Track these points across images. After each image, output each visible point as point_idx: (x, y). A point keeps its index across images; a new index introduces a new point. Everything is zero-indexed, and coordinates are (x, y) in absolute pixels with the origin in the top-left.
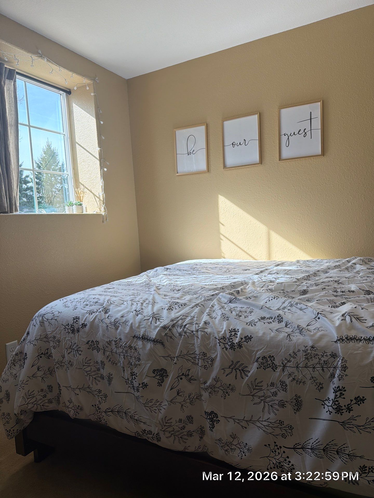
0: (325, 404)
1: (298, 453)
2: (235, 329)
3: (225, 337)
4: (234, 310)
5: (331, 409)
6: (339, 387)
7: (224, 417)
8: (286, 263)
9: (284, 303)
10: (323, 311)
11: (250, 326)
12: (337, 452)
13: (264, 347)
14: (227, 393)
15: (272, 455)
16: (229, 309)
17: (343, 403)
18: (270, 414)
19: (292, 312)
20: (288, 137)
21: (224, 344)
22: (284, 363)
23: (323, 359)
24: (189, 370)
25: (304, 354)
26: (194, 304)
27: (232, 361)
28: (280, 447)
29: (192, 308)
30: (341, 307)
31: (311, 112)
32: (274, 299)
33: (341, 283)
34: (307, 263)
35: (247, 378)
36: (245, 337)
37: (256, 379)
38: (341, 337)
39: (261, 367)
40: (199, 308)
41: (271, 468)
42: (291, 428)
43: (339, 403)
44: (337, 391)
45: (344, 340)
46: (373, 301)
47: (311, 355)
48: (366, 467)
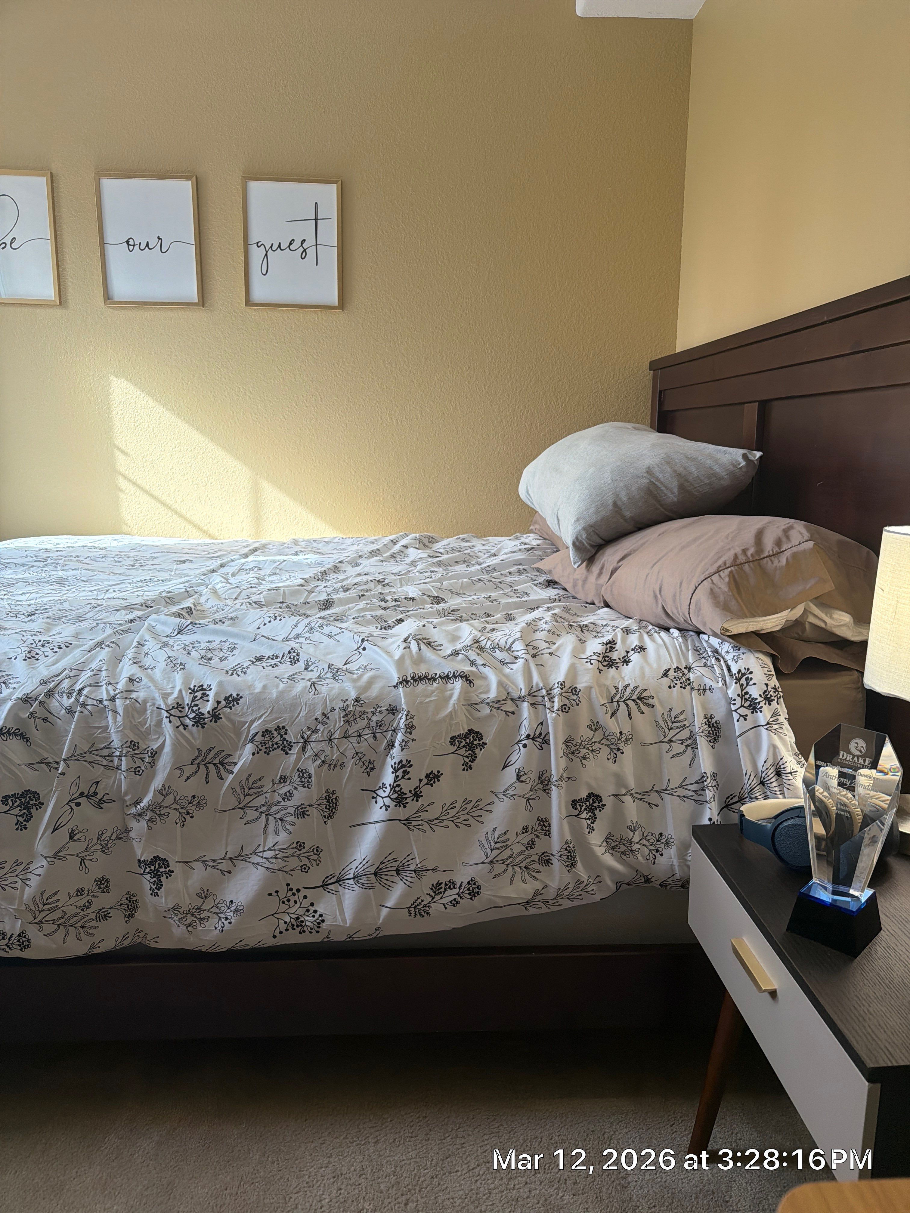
0: (378, 795)
1: (331, 891)
2: (202, 686)
3: (181, 705)
4: (193, 648)
5: (387, 801)
6: (401, 761)
7: (183, 862)
8: (270, 546)
9: (296, 626)
10: (368, 637)
11: (235, 675)
12: (398, 872)
13: (264, 713)
14: (188, 813)
15: (283, 907)
16: (181, 647)
17: (407, 786)
18: (277, 834)
19: (313, 643)
20: (267, 252)
21: (179, 717)
22: (306, 736)
23: (375, 719)
24: (97, 783)
25: (343, 714)
26: (91, 643)
27: (199, 750)
28: (298, 891)
29: (89, 651)
30: (396, 627)
31: (316, 203)
32: (275, 620)
33: (387, 584)
34: (315, 545)
35: (231, 777)
36: (226, 699)
37: (250, 775)
38: (404, 677)
39: (261, 750)
40: (107, 649)
41: (281, 933)
42: (317, 851)
43: (401, 789)
44: (398, 770)
45: (409, 681)
46: (446, 613)
47: (354, 715)
48: (442, 883)
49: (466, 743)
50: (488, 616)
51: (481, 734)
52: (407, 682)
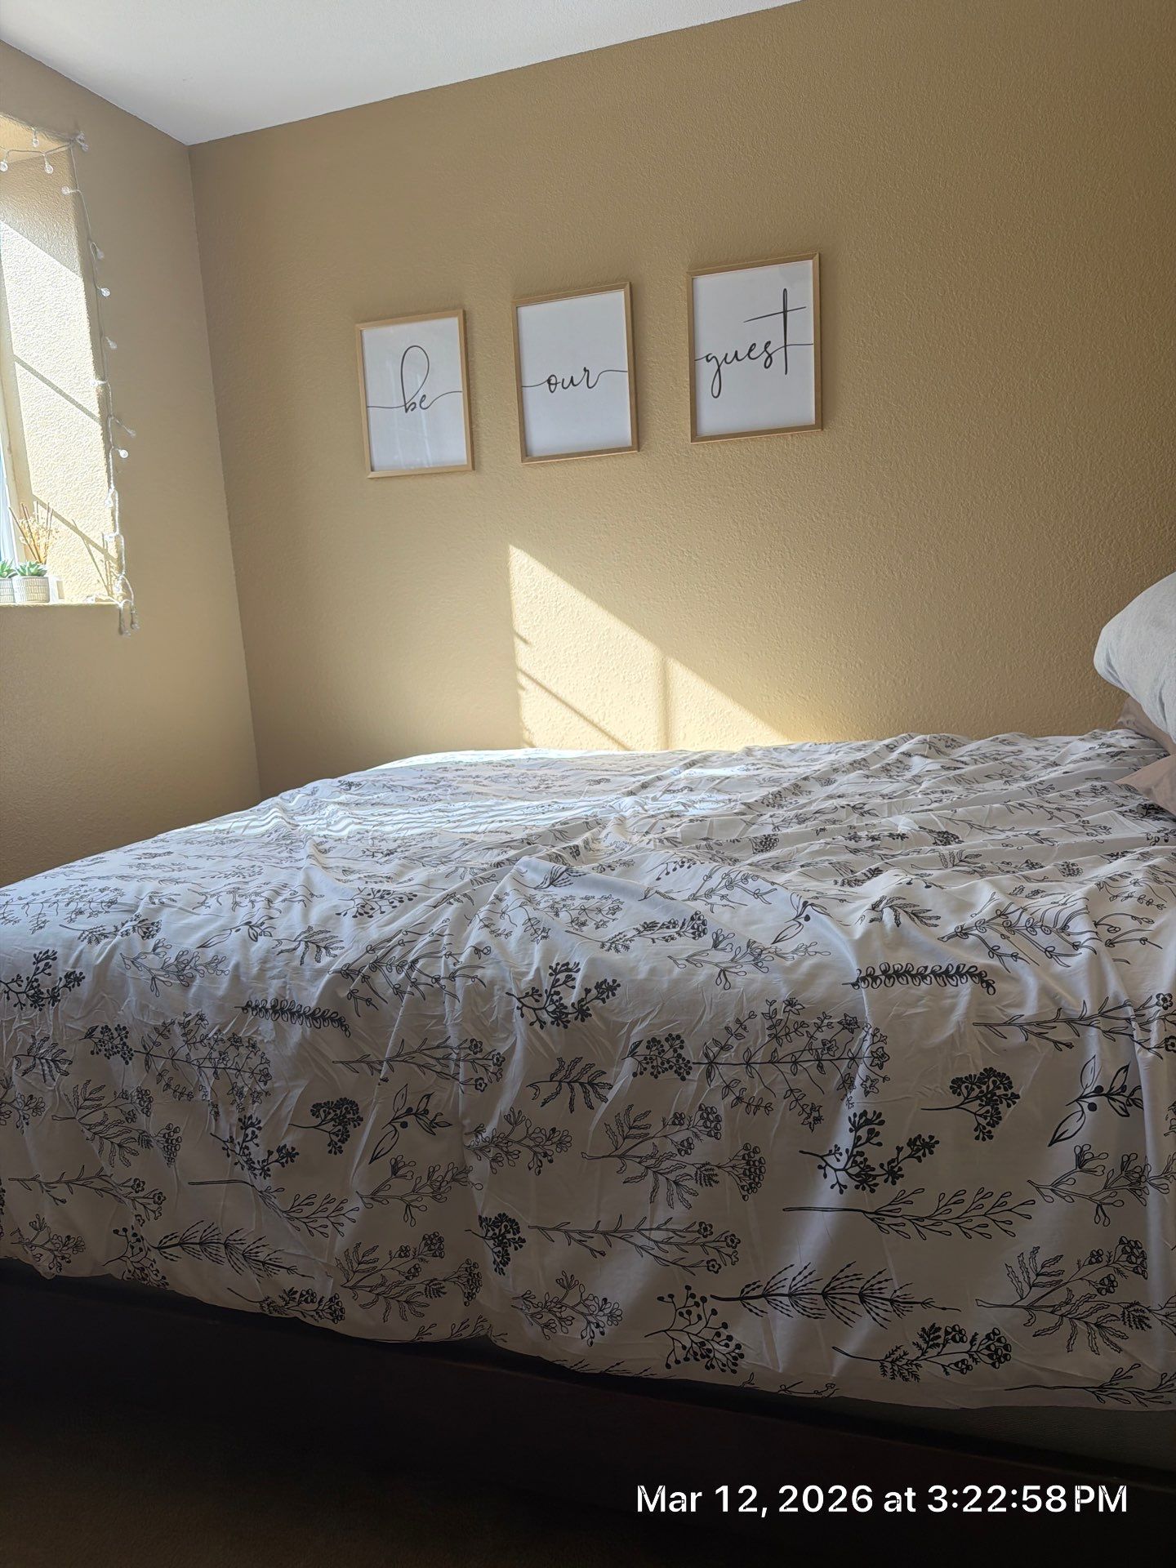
0: (827, 1164)
1: (755, 1310)
2: (568, 964)
3: (537, 991)
4: (564, 906)
5: (843, 1177)
6: (865, 1113)
7: (539, 1228)
8: (714, 759)
9: (709, 877)
10: (817, 898)
11: (613, 951)
12: (862, 1297)
13: (650, 1013)
14: (546, 1155)
15: (681, 1322)
16: (549, 904)
17: (876, 1157)
18: (671, 1206)
19: (731, 904)
20: (719, 367)
21: (535, 1009)
22: (711, 1055)
23: (819, 1036)
24: (429, 1096)
25: (768, 1024)
26: (439, 895)
27: (560, 1060)
28: (704, 1299)
29: (435, 907)
30: (868, 883)
31: (785, 290)
32: (681, 867)
33: (868, 812)
34: (775, 754)
35: (604, 1106)
36: (598, 986)
37: (631, 1106)
38: (870, 969)
39: (645, 1069)
40: (456, 905)
41: (677, 1362)
42: (732, 1241)
43: (866, 1160)
44: (860, 1127)
45: (877, 977)
46: (957, 861)
47: (786, 1026)
48: (940, 1329)
49: (982, 1092)
50: (1032, 866)
51: (1008, 1078)
52: (875, 979)
